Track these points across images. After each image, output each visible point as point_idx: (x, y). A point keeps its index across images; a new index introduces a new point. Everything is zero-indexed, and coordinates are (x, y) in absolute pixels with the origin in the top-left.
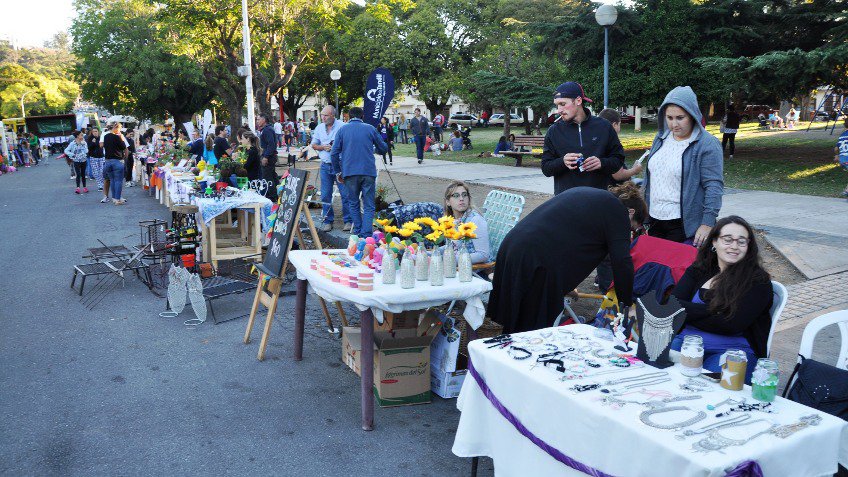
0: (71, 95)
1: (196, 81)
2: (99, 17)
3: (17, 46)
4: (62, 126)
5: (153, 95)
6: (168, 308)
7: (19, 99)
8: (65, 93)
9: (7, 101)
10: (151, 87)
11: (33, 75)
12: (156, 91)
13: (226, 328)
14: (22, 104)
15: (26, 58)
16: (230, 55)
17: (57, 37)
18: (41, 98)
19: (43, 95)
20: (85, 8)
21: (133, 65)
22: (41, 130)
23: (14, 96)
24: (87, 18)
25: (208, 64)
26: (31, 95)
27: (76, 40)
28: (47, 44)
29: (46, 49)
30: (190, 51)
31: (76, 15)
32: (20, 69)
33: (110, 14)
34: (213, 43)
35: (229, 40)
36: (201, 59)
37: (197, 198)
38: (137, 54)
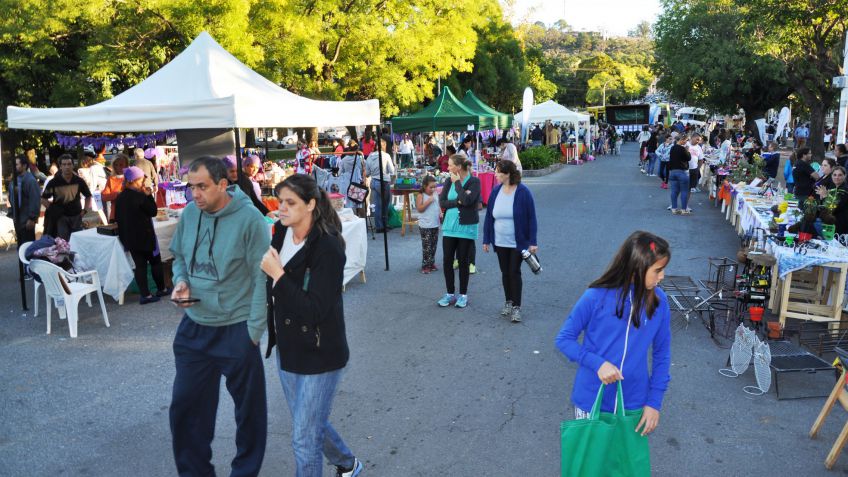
0: (646, 81)
1: (776, 77)
2: (683, 12)
3: (606, 36)
4: (637, 115)
5: (727, 90)
6: (729, 364)
7: (602, 86)
8: (641, 79)
9: (592, 88)
10: (726, 82)
11: (615, 64)
12: (731, 86)
13: (790, 408)
14: (604, 90)
15: (612, 47)
16: (823, 56)
17: (640, 26)
18: (620, 85)
19: (623, 83)
20: (671, 6)
21: (711, 60)
22: (617, 118)
23: (598, 84)
24: (671, 15)
25: (793, 64)
26: (612, 82)
27: (659, 35)
28: (631, 34)
29: (630, 39)
30: (774, 50)
31: (662, 11)
32: (607, 58)
33: (695, 10)
34: (803, 42)
35: (823, 39)
36: (786, 58)
37: (773, 243)
38: (716, 50)
